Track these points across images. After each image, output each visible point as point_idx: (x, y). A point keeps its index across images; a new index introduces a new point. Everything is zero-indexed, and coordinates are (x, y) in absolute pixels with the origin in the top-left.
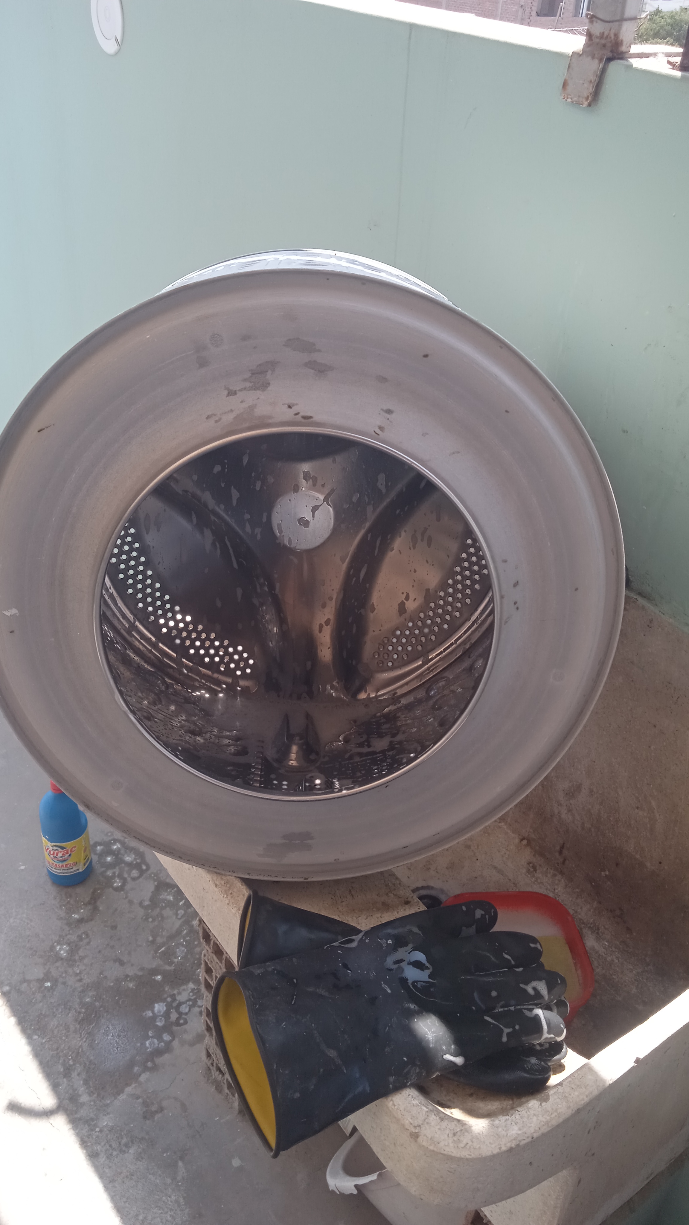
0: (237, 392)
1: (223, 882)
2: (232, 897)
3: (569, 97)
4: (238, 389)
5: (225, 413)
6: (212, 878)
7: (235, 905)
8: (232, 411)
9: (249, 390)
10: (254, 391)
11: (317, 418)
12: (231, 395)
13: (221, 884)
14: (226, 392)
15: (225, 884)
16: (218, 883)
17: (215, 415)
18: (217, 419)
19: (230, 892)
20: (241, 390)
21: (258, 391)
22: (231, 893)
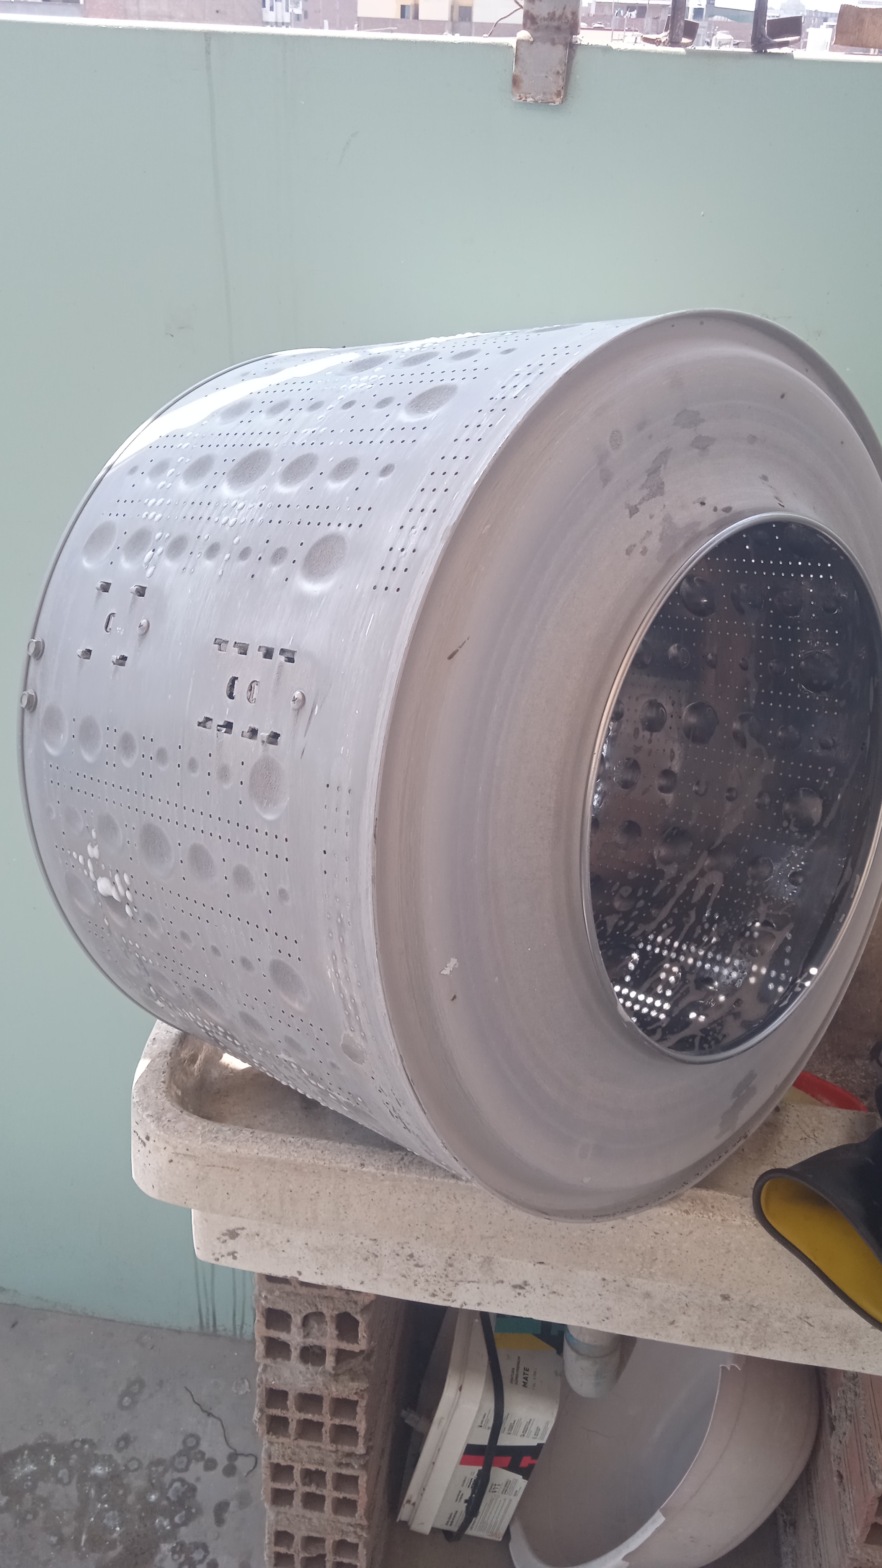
0: (638, 506)
1: (689, 1203)
2: (719, 1210)
3: (528, 96)
4: (637, 502)
5: (644, 538)
6: (673, 1208)
7: (733, 1215)
8: (649, 533)
9: (648, 500)
10: (653, 499)
11: (737, 506)
12: (633, 514)
13: (689, 1206)
14: (627, 512)
15: (693, 1203)
16: (685, 1208)
17: (635, 546)
18: (641, 550)
19: (710, 1207)
20: (640, 503)
21: (657, 497)
22: (713, 1207)
